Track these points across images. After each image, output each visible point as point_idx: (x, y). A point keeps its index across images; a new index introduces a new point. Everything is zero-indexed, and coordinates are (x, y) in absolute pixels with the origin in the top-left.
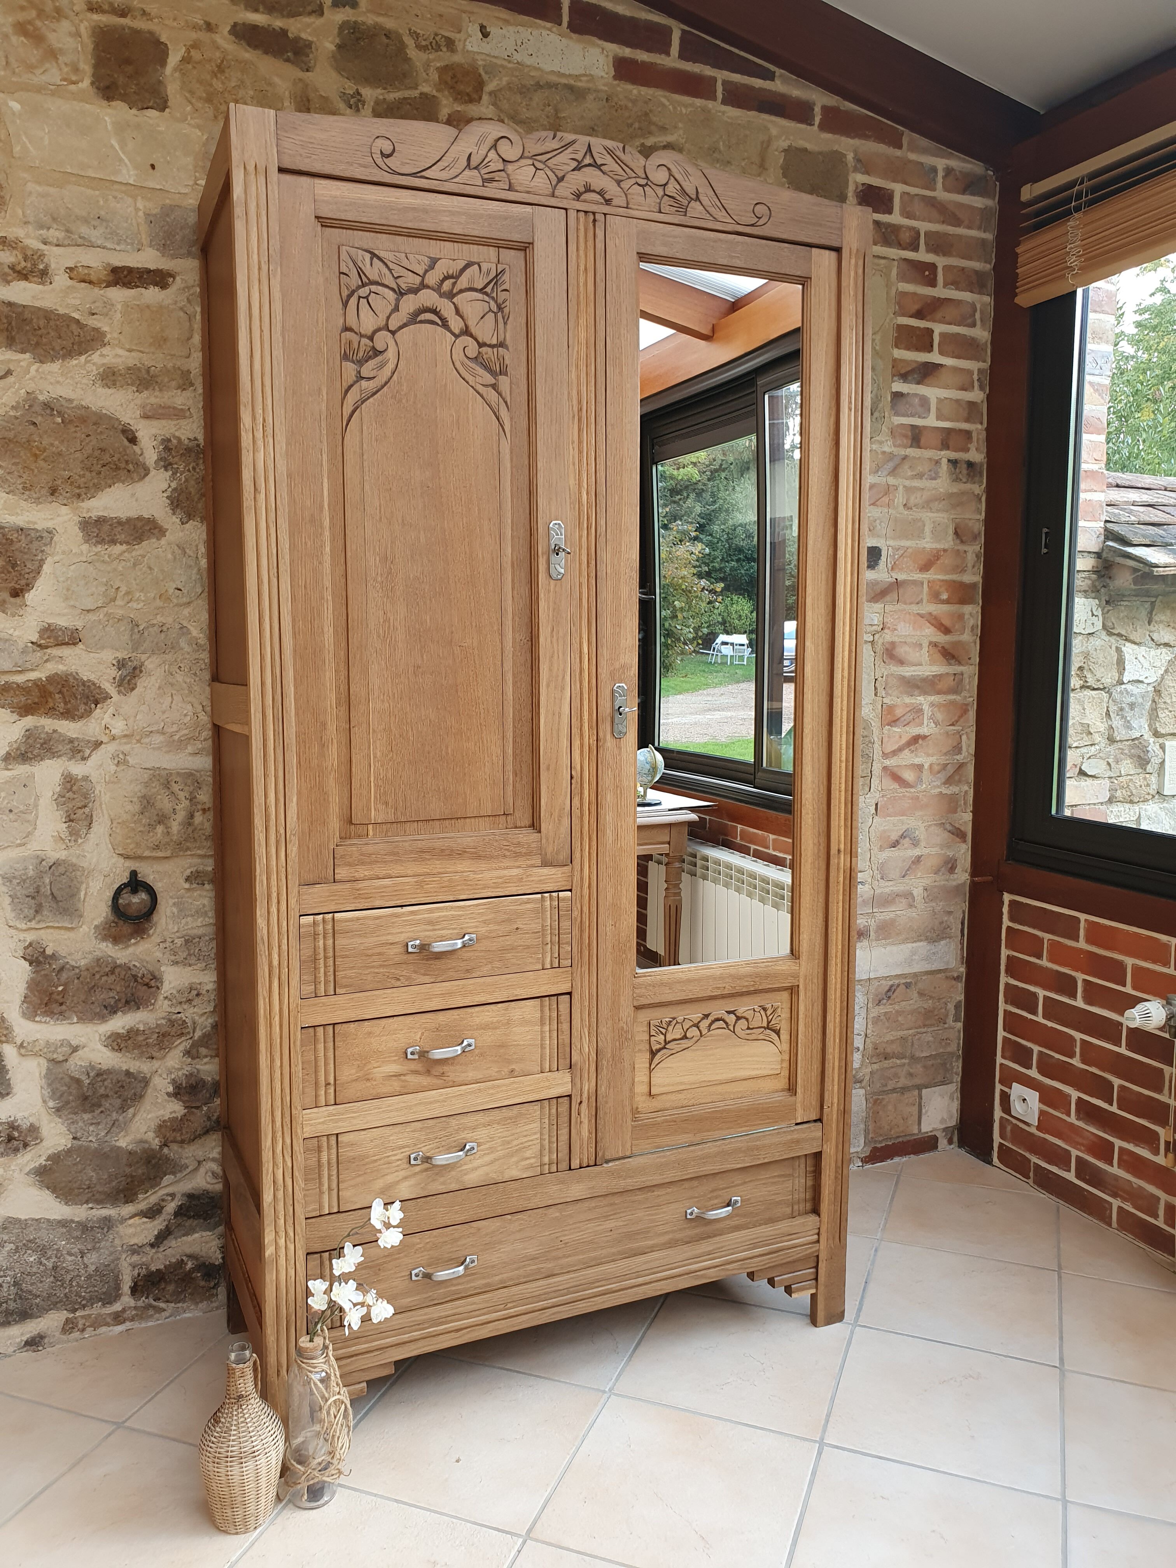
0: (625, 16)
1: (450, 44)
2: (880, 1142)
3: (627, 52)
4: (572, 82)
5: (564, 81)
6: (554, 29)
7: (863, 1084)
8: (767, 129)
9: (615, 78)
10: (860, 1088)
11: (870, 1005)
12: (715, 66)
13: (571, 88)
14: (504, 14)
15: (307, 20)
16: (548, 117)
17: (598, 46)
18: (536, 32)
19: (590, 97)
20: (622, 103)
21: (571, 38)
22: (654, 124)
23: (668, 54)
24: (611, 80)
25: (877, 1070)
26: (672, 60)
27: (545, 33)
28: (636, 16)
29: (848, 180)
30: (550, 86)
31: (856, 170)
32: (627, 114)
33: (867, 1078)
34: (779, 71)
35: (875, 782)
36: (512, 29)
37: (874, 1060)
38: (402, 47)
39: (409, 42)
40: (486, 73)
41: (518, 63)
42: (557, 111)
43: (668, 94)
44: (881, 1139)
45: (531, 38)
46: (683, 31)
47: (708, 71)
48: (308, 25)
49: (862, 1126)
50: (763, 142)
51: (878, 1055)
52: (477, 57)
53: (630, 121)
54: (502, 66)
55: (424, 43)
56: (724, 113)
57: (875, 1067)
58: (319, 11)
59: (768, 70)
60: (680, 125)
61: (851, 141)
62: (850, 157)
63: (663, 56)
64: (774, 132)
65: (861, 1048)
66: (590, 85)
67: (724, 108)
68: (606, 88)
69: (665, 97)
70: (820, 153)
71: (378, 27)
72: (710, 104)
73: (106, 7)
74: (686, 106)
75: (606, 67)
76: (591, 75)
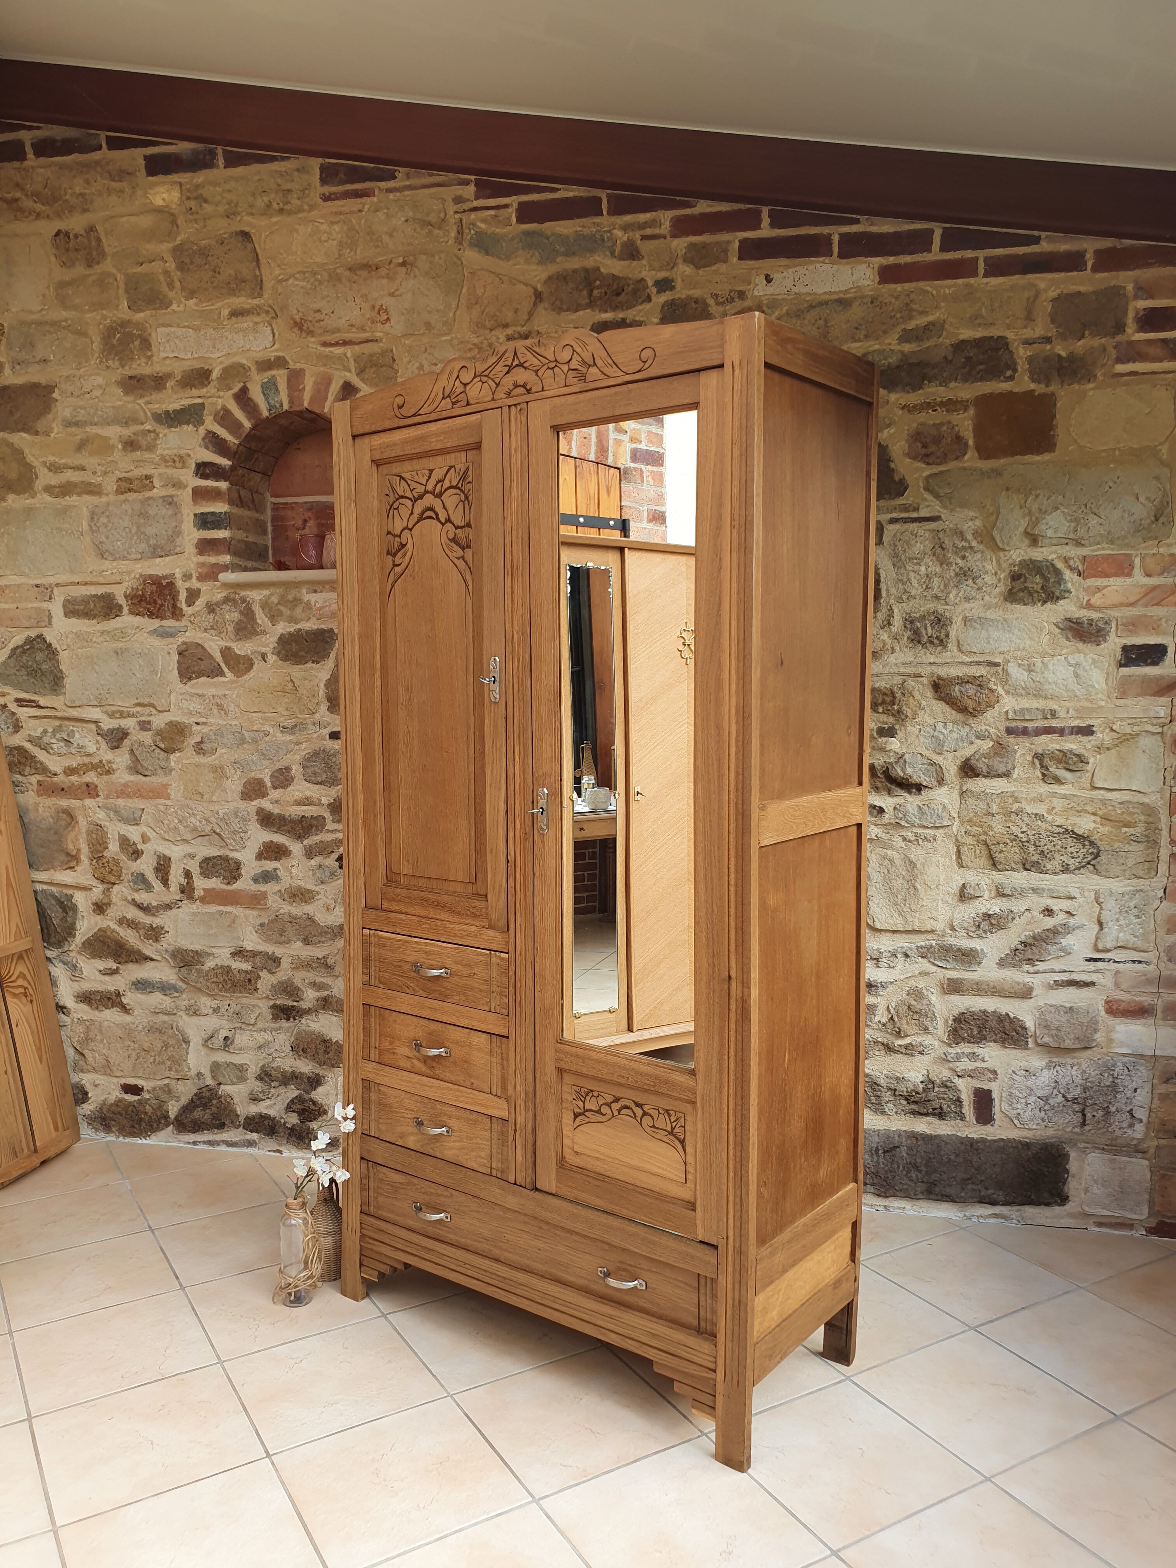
0: (888, 233)
1: (742, 295)
2: (1169, 1218)
3: (891, 260)
4: (841, 296)
5: (836, 297)
6: (827, 261)
7: (1148, 1155)
8: (1034, 285)
9: (880, 283)
10: (1142, 1158)
11: (1155, 1081)
12: (975, 248)
13: (840, 301)
14: (783, 261)
15: (640, 307)
16: (818, 328)
17: (865, 262)
18: (811, 267)
19: (855, 305)
20: (887, 301)
21: (841, 263)
22: (915, 310)
23: (930, 251)
24: (876, 285)
25: (1165, 1146)
26: (935, 254)
27: (818, 265)
28: (899, 230)
29: (1127, 309)
30: (821, 304)
31: (1136, 297)
32: (891, 308)
33: (1152, 1151)
34: (1043, 235)
35: (1163, 868)
36: (790, 270)
37: (1161, 1135)
38: (706, 305)
39: (711, 302)
40: (769, 308)
41: (796, 294)
42: (826, 321)
43: (929, 283)
44: (1169, 1214)
45: (807, 273)
46: (944, 228)
47: (969, 254)
48: (641, 311)
49: (1146, 1196)
50: (1028, 299)
51: (1166, 1132)
52: (763, 298)
53: (893, 314)
54: (783, 299)
55: (722, 300)
56: (987, 283)
57: (1163, 1142)
58: (649, 299)
59: (1033, 236)
60: (942, 304)
61: (1130, 273)
62: (1130, 287)
63: (925, 254)
64: (1042, 285)
65: (1145, 1120)
66: (858, 294)
67: (986, 280)
68: (872, 293)
69: (928, 285)
70: (1094, 293)
71: (689, 298)
72: (972, 280)
73: (516, 336)
74: (949, 287)
75: (872, 277)
76: (858, 287)
